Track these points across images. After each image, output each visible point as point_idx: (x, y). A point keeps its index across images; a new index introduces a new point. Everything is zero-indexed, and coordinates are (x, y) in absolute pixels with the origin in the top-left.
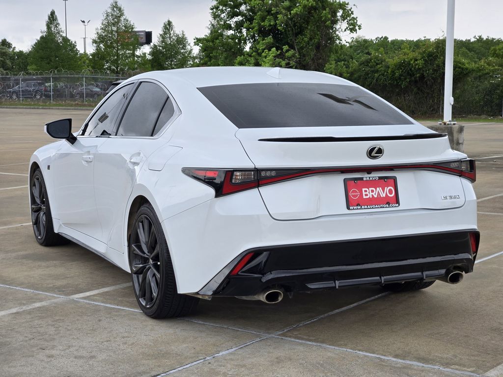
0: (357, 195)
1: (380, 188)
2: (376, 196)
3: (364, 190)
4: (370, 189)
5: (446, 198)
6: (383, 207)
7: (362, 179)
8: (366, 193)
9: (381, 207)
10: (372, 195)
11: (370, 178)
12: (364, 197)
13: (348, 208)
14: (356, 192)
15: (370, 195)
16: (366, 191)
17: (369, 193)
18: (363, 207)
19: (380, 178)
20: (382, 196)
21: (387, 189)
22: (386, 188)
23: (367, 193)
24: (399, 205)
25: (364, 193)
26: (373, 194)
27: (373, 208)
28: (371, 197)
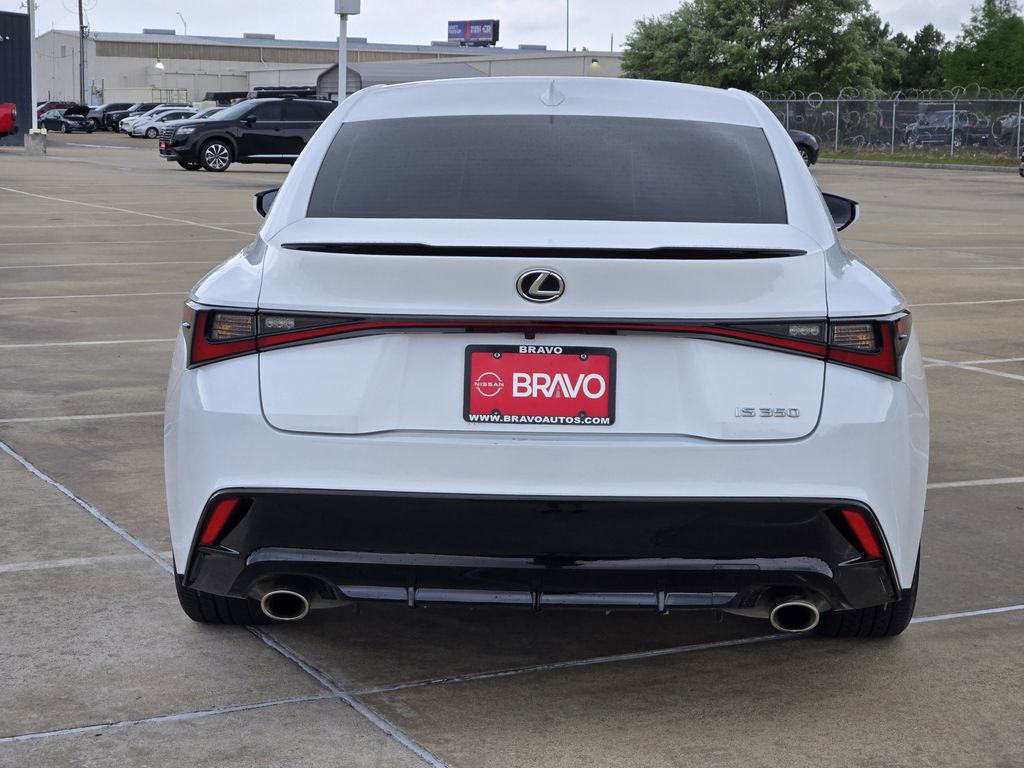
0: (496, 389)
1: (566, 376)
2: (549, 395)
3: (516, 376)
4: (536, 376)
5: (748, 413)
6: (565, 423)
7: (515, 349)
8: (522, 385)
9: (559, 423)
10: (539, 391)
11: (537, 348)
12: (516, 394)
13: (466, 418)
14: (494, 380)
15: (532, 391)
16: (522, 380)
17: (527, 385)
18: (507, 418)
19: (567, 350)
20: (566, 395)
21: (584, 380)
22: (582, 376)
23: (526, 385)
24: (612, 422)
25: (516, 385)
26: (543, 388)
27: (534, 422)
28: (535, 395)
